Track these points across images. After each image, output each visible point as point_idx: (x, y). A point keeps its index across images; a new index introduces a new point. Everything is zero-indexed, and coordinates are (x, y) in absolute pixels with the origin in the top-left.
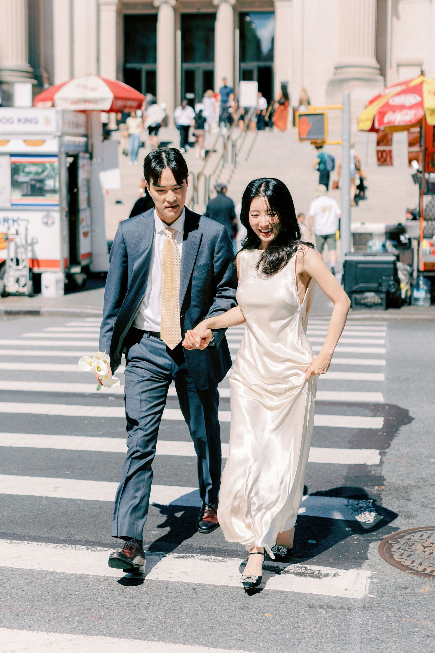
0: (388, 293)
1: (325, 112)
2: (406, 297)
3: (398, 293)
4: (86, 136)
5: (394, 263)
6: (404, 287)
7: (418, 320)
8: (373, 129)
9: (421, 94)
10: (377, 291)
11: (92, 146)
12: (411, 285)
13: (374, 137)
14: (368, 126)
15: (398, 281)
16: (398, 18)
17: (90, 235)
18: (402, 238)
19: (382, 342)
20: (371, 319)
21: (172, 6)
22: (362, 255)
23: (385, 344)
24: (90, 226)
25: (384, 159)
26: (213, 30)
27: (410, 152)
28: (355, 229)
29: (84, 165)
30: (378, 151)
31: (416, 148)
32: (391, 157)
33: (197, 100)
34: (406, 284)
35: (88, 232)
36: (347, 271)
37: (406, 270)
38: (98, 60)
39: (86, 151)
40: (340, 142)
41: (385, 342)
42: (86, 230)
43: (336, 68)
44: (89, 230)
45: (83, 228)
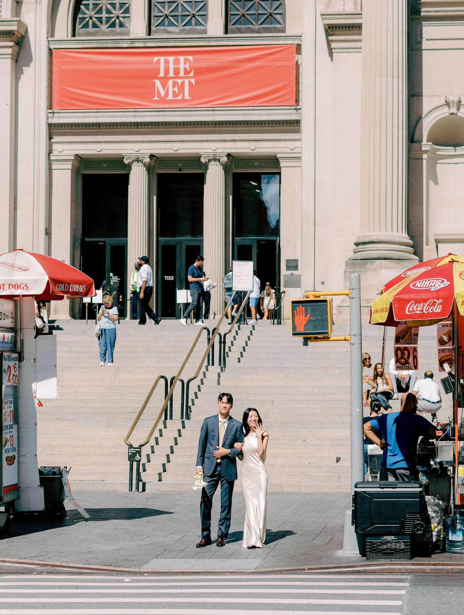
0: (413, 536)
1: (328, 298)
2: (438, 541)
3: (428, 535)
4: (13, 330)
5: (421, 496)
6: (436, 527)
7: (453, 572)
8: (390, 322)
9: (450, 278)
10: (399, 533)
11: (22, 341)
12: (445, 525)
13: (392, 331)
14: (384, 317)
15: (427, 520)
16: (436, 183)
17: (16, 460)
18: (432, 463)
19: (399, 603)
20: (391, 572)
21: (145, 165)
22: (378, 486)
23: (402, 606)
24: (17, 449)
25: (405, 359)
26: (201, 194)
27: (440, 351)
28: (372, 450)
29: (9, 367)
30: (397, 350)
31: (449, 347)
32: (415, 357)
33: (177, 284)
34: (438, 524)
35: (14, 457)
36: (358, 506)
37: (437, 505)
38: (48, 232)
39: (14, 350)
40: (348, 338)
41: (403, 604)
42: (11, 454)
43: (357, 244)
44: (15, 453)
45: (7, 451)
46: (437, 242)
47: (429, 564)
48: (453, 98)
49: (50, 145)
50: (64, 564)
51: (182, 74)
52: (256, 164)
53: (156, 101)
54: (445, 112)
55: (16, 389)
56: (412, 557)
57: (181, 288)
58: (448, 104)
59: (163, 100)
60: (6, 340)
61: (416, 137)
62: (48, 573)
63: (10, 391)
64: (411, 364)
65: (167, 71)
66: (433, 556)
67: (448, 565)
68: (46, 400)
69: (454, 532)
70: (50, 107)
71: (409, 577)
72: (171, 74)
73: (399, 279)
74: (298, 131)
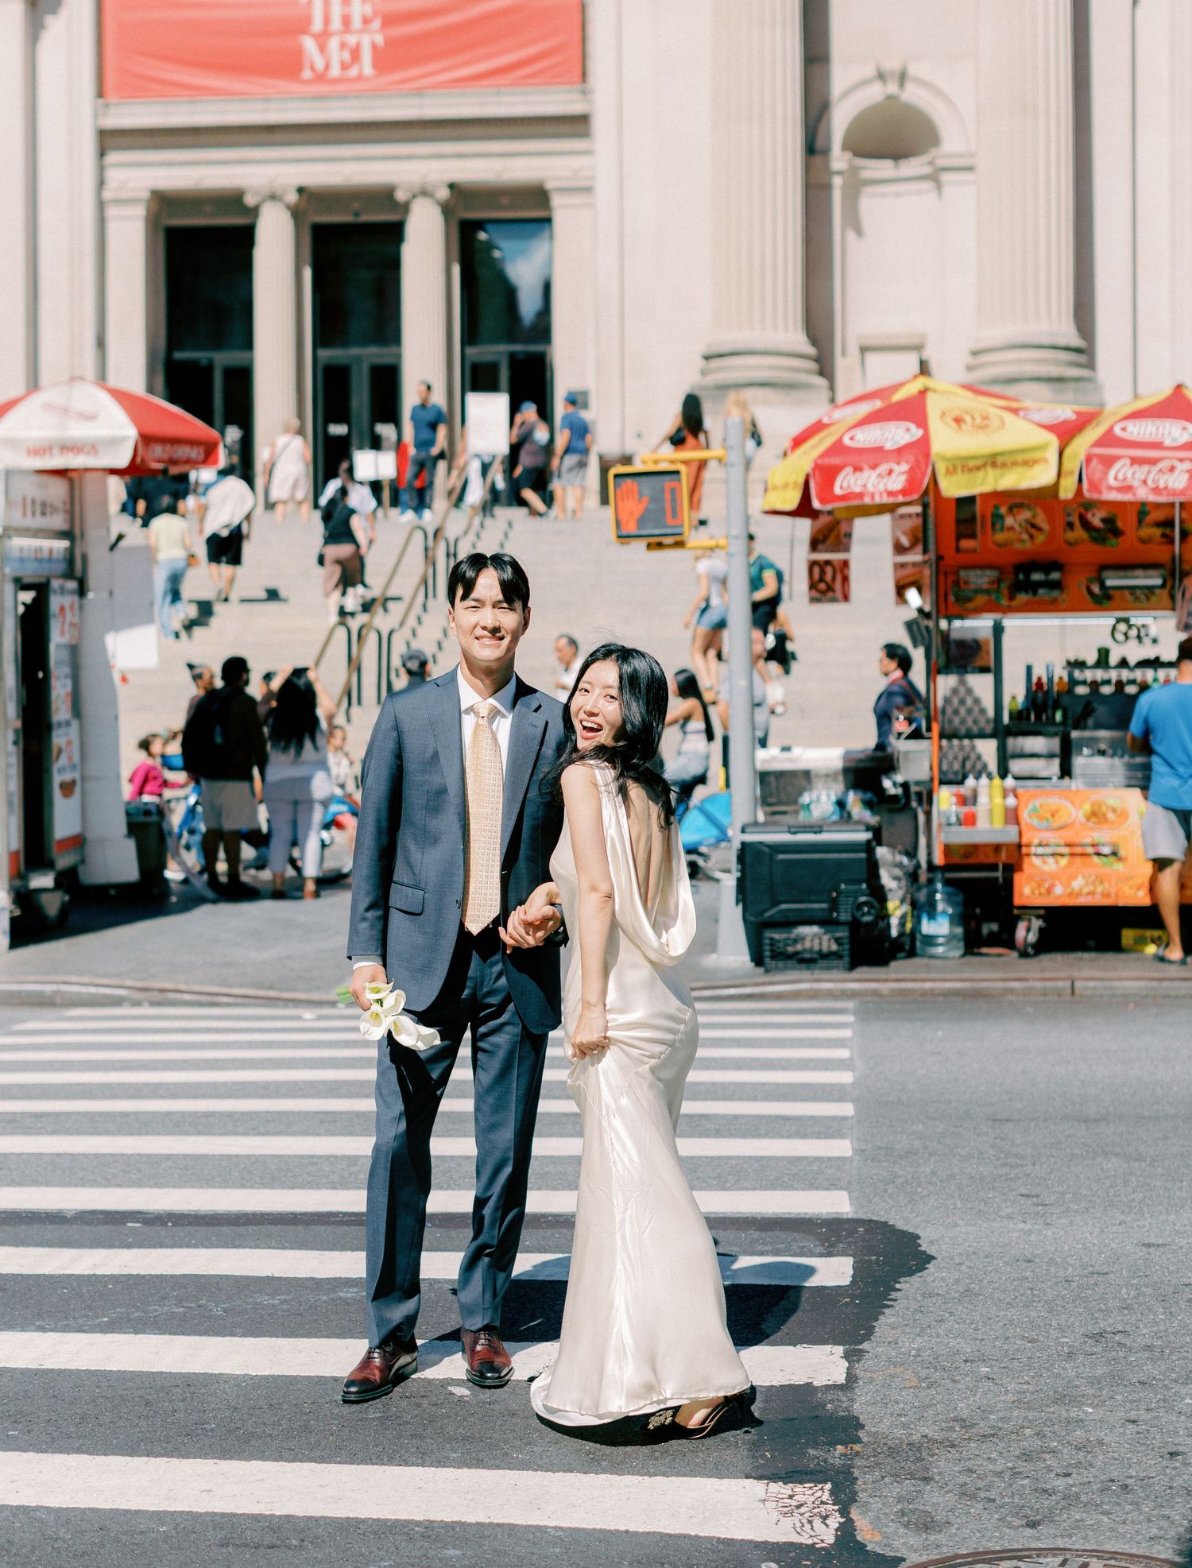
0: (855, 925)
2: (902, 934)
3: (881, 924)
4: (67, 535)
5: (869, 848)
6: (897, 909)
7: (932, 993)
8: (804, 509)
9: (922, 422)
10: (826, 922)
11: (84, 558)
12: (914, 905)
13: (804, 528)
14: (792, 500)
15: (879, 895)
16: (859, 232)
17: (78, 789)
18: (887, 784)
19: (844, 1053)
20: (814, 995)
21: (288, 207)
22: (786, 829)
23: (851, 1059)
24: (79, 766)
25: (827, 583)
26: (394, 265)
27: (899, 566)
28: (764, 761)
29: (62, 609)
30: (812, 564)
31: (916, 557)
32: (845, 579)
33: (354, 440)
34: (902, 901)
35: (73, 783)
36: (748, 871)
37: (900, 865)
38: (101, 343)
39: (69, 574)
40: (722, 542)
41: (852, 1055)
42: (68, 777)
43: (707, 358)
44: (77, 775)
45: (61, 771)
46: (864, 350)
47: (886, 980)
48: (892, 65)
49: (101, 170)
50: (183, 987)
51: (357, 23)
52: (505, 201)
53: (308, 82)
54: (875, 93)
55: (74, 650)
56: (853, 966)
57: (361, 448)
58: (881, 76)
59: (321, 78)
60: (55, 555)
61: (819, 144)
62: (153, 1004)
63: (65, 655)
64: (839, 594)
65: (327, 20)
66: (894, 964)
67: (923, 980)
68: (134, 671)
69: (932, 916)
70: (100, 93)
71: (850, 1004)
72: (336, 24)
73: (817, 428)
74: (585, 134)
